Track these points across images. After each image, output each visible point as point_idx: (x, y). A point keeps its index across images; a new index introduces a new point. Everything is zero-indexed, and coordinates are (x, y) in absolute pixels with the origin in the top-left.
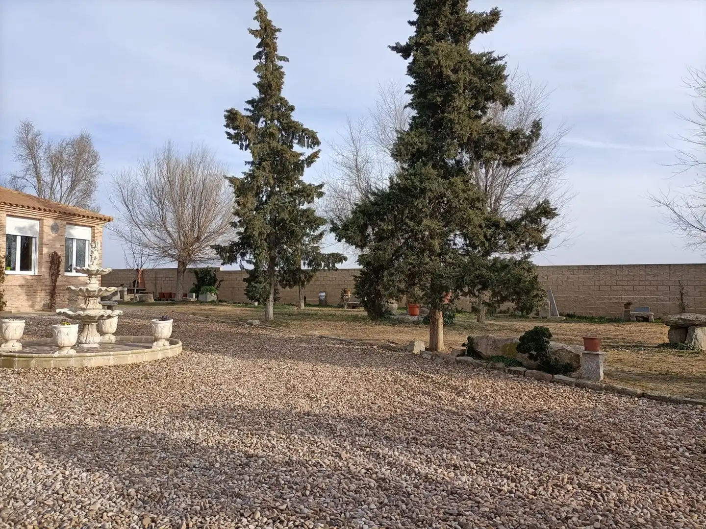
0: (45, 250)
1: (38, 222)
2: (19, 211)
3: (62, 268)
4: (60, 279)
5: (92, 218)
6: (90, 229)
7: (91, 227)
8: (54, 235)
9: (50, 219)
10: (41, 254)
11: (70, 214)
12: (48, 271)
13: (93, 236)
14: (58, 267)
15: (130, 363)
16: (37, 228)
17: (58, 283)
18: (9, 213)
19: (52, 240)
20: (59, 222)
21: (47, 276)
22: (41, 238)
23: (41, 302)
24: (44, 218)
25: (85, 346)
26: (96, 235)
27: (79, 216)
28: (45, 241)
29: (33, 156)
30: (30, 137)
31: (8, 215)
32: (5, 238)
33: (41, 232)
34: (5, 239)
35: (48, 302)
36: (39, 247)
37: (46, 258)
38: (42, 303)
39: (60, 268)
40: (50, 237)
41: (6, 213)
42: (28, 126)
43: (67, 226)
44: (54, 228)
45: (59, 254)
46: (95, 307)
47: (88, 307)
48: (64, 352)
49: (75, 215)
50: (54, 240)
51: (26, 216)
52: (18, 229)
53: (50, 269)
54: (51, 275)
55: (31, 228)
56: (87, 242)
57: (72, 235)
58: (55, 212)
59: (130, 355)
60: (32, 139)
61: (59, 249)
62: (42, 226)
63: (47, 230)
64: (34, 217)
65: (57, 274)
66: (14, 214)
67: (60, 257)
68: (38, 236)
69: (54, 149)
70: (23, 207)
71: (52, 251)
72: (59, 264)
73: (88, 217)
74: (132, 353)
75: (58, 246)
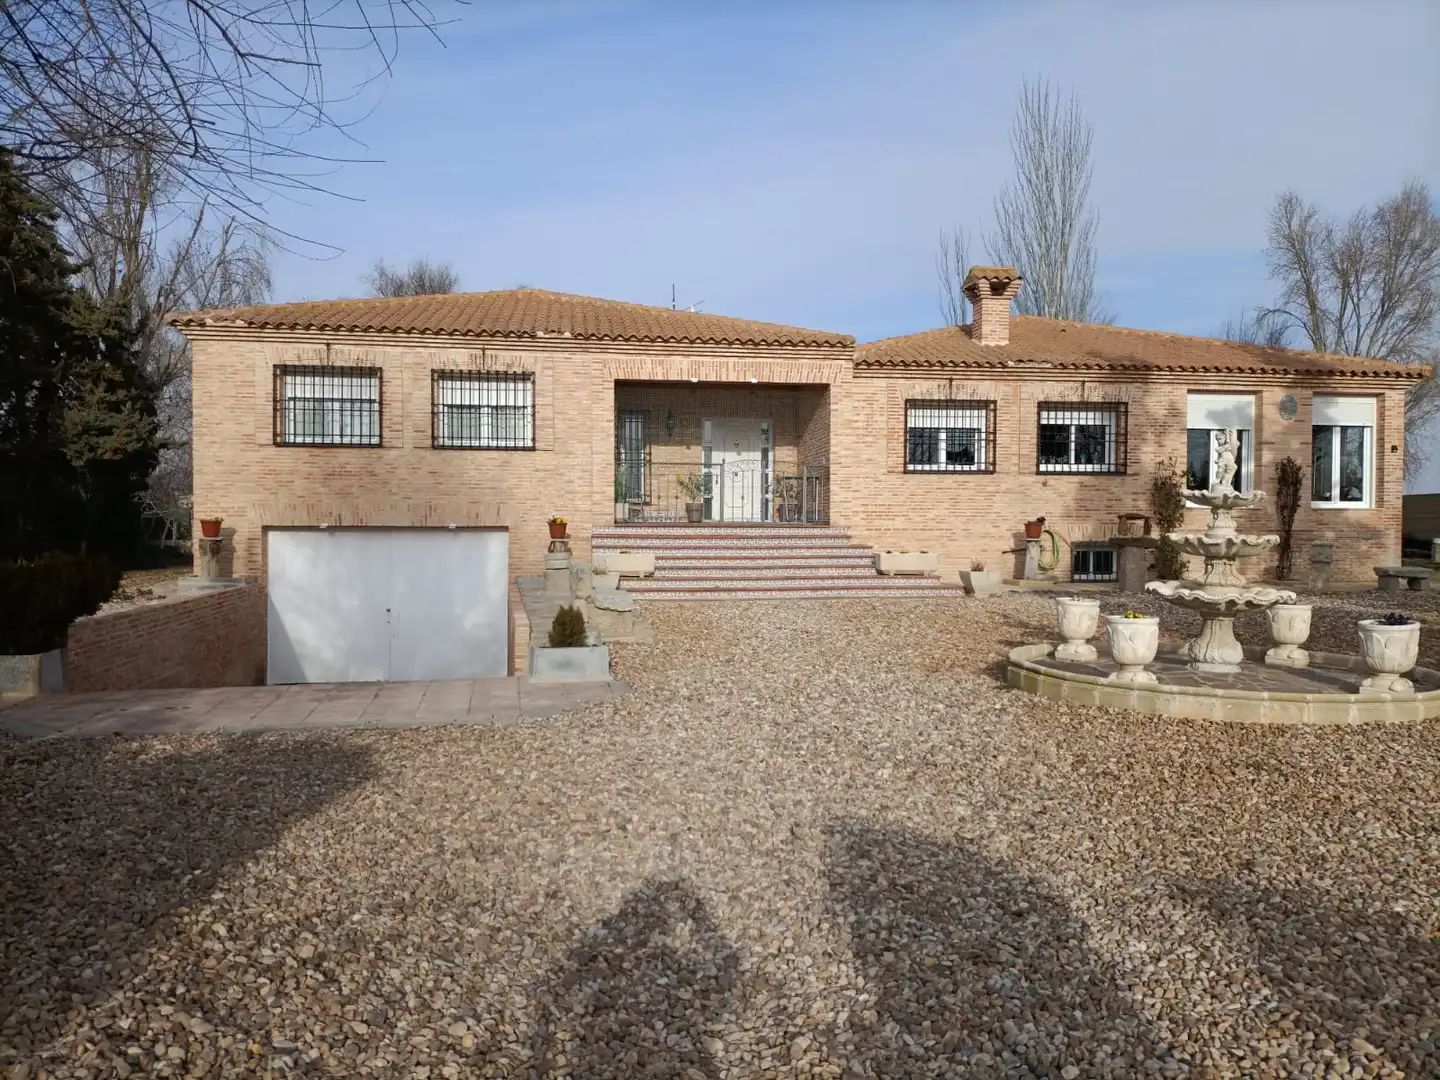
0: (1267, 456)
1: (1252, 398)
2: (1212, 380)
3: (1305, 492)
4: (1299, 515)
5: (1376, 374)
6: (1373, 400)
7: (1376, 395)
8: (1286, 423)
9: (1277, 389)
10: (1258, 465)
11: (1320, 372)
12: (1275, 499)
13: (1381, 416)
14: (1297, 490)
15: (1265, 721)
16: (1253, 411)
17: (1296, 526)
18: (1192, 387)
19: (1283, 433)
20: (1298, 393)
21: (1271, 510)
22: (1259, 430)
23: (1259, 563)
24: (1264, 389)
25: (1204, 667)
26: (1387, 413)
27: (1343, 373)
28: (1267, 435)
29: (1302, 262)
30: (1295, 222)
31: (1190, 391)
32: (1186, 436)
33: (1260, 417)
34: (1184, 438)
35: (1276, 564)
36: (1257, 450)
37: (1270, 473)
38: (1263, 567)
39: (1301, 493)
40: (1278, 428)
41: (1185, 388)
42: (1290, 202)
43: (1318, 400)
44: (1286, 407)
45: (1298, 462)
46: (1223, 582)
47: (1209, 581)
48: (1127, 676)
49: (1331, 373)
50: (1288, 432)
51: (1226, 388)
52: (1212, 415)
53: (1279, 494)
54: (1282, 508)
55: (1239, 410)
56: (1367, 432)
57: (1331, 419)
58: (1286, 372)
59: (1267, 704)
60: (1300, 226)
61: (1298, 450)
62: (1260, 405)
63: (1271, 412)
64: (1242, 388)
65: (1294, 507)
66: (1201, 387)
67: (1299, 469)
68: (1252, 428)
69: (1339, 237)
70: (1218, 370)
71: (1282, 456)
72: (1297, 483)
73: (1365, 374)
74: (1271, 699)
75: (1295, 444)
